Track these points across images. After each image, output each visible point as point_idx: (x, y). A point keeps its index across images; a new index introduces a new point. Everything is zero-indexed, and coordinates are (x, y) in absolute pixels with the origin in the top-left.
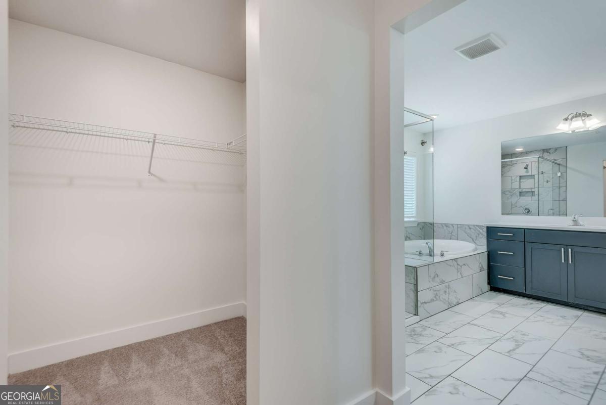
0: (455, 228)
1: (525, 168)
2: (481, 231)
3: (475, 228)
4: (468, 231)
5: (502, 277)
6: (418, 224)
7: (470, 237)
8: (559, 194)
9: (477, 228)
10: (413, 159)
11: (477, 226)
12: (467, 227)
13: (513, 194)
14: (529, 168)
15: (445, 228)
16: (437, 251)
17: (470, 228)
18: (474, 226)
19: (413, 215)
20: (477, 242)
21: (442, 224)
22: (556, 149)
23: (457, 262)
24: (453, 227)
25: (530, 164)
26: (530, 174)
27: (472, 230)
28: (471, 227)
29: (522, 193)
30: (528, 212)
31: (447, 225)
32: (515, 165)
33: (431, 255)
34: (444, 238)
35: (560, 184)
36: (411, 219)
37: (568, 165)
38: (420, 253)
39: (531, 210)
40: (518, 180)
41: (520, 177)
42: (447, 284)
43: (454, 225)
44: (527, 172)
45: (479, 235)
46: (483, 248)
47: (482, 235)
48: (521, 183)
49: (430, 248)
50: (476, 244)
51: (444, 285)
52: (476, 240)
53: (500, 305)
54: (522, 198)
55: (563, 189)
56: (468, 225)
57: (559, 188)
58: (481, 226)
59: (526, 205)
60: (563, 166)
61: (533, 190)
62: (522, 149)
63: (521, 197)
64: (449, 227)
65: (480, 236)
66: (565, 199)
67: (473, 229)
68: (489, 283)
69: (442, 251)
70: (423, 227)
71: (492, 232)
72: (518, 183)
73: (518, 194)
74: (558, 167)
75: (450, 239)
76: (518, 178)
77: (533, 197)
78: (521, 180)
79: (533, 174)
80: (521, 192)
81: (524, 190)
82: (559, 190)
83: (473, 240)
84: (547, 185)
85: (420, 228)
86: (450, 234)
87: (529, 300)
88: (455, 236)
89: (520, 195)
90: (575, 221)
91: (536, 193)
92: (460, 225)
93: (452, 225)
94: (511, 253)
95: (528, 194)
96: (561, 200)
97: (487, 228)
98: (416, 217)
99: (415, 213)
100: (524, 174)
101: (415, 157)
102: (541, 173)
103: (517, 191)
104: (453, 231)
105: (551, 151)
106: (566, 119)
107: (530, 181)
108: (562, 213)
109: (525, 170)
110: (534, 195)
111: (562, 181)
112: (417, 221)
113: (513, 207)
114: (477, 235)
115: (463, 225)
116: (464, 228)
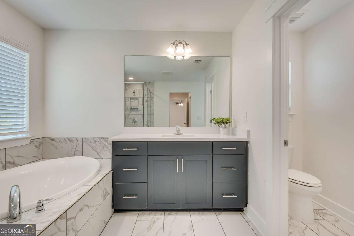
0: (79, 142)
1: (134, 92)
2: (106, 143)
4: (93, 144)
6: (32, 141)
7: (95, 151)
8: (151, 111)
9: (102, 140)
10: (26, 54)
11: (102, 138)
12: (93, 141)
13: (127, 110)
14: (136, 93)
15: (69, 142)
17: (95, 142)
18: (99, 138)
19: (24, 130)
20: (102, 155)
21: (64, 138)
22: (149, 83)
24: (78, 141)
25: (136, 90)
26: (136, 97)
27: (97, 143)
28: (97, 140)
29: (131, 110)
30: (135, 122)
31: (70, 140)
32: (128, 90)
34: (67, 155)
35: (151, 104)
37: (155, 94)
39: (136, 121)
40: (129, 100)
41: (131, 98)
43: (78, 139)
44: (134, 95)
45: (104, 148)
46: (108, 168)
47: (107, 147)
48: (131, 103)
50: (101, 161)
52: (101, 153)
55: (152, 108)
56: (94, 138)
57: (151, 107)
59: (134, 117)
60: (153, 93)
61: (138, 107)
62: (129, 78)
63: (131, 112)
64: (73, 142)
65: (105, 149)
66: (153, 114)
67: (98, 142)
68: (113, 207)
70: (41, 143)
71: (116, 146)
72: (129, 102)
73: (129, 109)
74: (150, 94)
75: (74, 155)
76: (130, 98)
77: (137, 112)
78: (131, 101)
79: (138, 97)
80: (131, 109)
81: (133, 107)
82: (151, 108)
83: (98, 154)
84: (146, 104)
85: (36, 146)
86: (74, 150)
87: (150, 214)
88: (79, 151)
89: (131, 111)
90: (178, 131)
91: (139, 110)
92: (85, 138)
93: (76, 138)
94: (135, 169)
95: (135, 110)
96: (151, 114)
97: (112, 142)
98: (27, 132)
99: (28, 126)
100: (133, 96)
101: (29, 53)
102: (144, 95)
103: (129, 108)
104: (78, 146)
105: (147, 84)
106: (174, 44)
107: (136, 101)
108: (151, 122)
109: (133, 94)
110: (138, 111)
111: (152, 102)
112: (30, 137)
113: (126, 118)
114: (102, 148)
115: (88, 138)
116: (89, 141)
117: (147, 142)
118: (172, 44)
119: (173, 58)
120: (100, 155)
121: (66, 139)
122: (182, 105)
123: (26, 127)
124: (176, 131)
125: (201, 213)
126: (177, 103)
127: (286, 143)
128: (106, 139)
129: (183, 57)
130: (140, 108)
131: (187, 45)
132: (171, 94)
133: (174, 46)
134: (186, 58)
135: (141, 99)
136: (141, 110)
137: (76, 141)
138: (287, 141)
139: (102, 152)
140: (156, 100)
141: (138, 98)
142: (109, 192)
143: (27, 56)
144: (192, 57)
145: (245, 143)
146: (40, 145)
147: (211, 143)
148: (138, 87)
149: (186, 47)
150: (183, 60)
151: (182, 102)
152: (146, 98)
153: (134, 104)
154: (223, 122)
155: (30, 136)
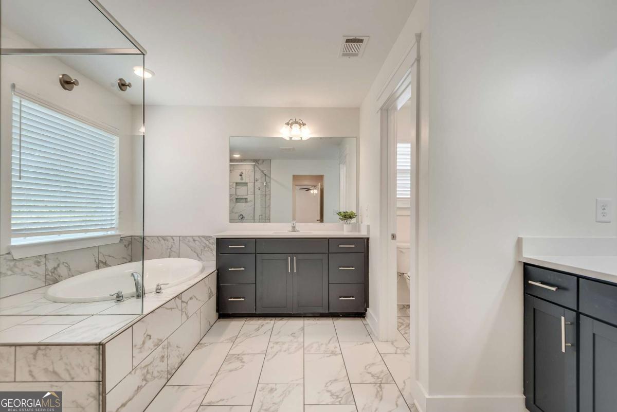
0: (175, 240)
1: (241, 175)
2: (208, 243)
3: (201, 239)
4: (192, 244)
5: (232, 299)
6: (121, 239)
7: (195, 252)
8: (265, 201)
9: (203, 239)
10: (115, 137)
11: (204, 237)
12: (191, 239)
14: (243, 176)
15: (163, 242)
16: (149, 286)
17: (194, 240)
18: (199, 236)
19: (113, 227)
20: (202, 257)
21: (158, 237)
22: (263, 161)
23: (181, 299)
24: (174, 240)
25: (244, 172)
26: (244, 182)
27: (196, 242)
28: (196, 238)
29: (238, 200)
30: (242, 218)
31: (164, 238)
32: (232, 171)
33: (138, 296)
34: (161, 256)
35: (265, 192)
36: (109, 233)
37: (271, 177)
38: (118, 296)
39: (244, 216)
40: (235, 187)
41: (236, 183)
42: (166, 342)
43: (174, 238)
44: (242, 179)
45: (204, 248)
46: (212, 267)
48: (237, 190)
49: (137, 284)
50: (201, 260)
51: (160, 347)
52: (201, 255)
53: (233, 340)
54: (238, 204)
55: (268, 197)
56: (192, 237)
58: (207, 237)
59: (241, 211)
60: (268, 176)
61: (246, 197)
62: (239, 156)
64: (167, 241)
65: (206, 249)
66: (269, 206)
67: (199, 241)
68: (218, 310)
69: (158, 285)
70: (130, 243)
71: (222, 244)
72: (235, 189)
73: (235, 201)
74: (264, 177)
75: (169, 257)
78: (237, 187)
80: (236, 199)
81: (239, 197)
82: (265, 198)
83: (198, 256)
84: (258, 192)
85: (125, 246)
86: (169, 250)
87: (259, 320)
88: (175, 252)
89: (237, 202)
90: (294, 227)
91: (248, 200)
92: (183, 237)
93: (172, 237)
94: (242, 269)
95: (242, 201)
96: (266, 206)
97: (217, 239)
98: (117, 229)
99: (118, 221)
100: (239, 181)
101: (118, 136)
102: (256, 180)
103: (234, 197)
104: (174, 246)
105: (260, 162)
106: (288, 124)
107: (244, 188)
108: (266, 218)
109: (240, 177)
110: (247, 202)
111: (267, 190)
112: (120, 235)
113: (231, 212)
114: (203, 249)
115: (186, 237)
116: (187, 240)
117: (256, 239)
118: (286, 124)
119: (288, 139)
120: (200, 256)
121: (160, 238)
122: (315, 191)
123: (115, 223)
124: (291, 228)
125: (317, 319)
126: (308, 190)
127: (394, 237)
128: (207, 238)
129: (301, 138)
130: (250, 198)
131: (304, 125)
132: (294, 176)
133: (289, 127)
134: (303, 139)
135: (250, 185)
136: (251, 201)
137: (171, 240)
138: (395, 235)
139: (202, 253)
140: (274, 186)
141: (247, 183)
142: (214, 293)
143: (116, 140)
144: (311, 138)
145: (366, 240)
146: (129, 245)
147: (327, 240)
148: (247, 167)
149: (303, 127)
150: (301, 140)
151: (315, 187)
152: (258, 184)
153: (242, 191)
154: (347, 216)
155: (120, 233)
